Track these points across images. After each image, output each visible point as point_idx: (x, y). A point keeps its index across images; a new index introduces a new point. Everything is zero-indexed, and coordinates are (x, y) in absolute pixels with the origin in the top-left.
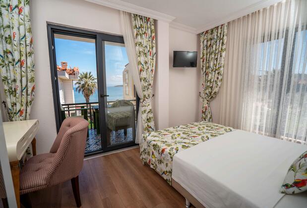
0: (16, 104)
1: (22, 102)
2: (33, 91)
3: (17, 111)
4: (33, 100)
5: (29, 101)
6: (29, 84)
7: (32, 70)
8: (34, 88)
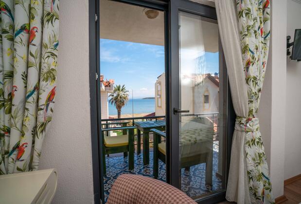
0: (9, 131)
1: (23, 125)
2: (50, 99)
3: (11, 149)
4: (49, 120)
5: (39, 124)
6: (43, 84)
7: (53, 54)
8: (53, 93)
